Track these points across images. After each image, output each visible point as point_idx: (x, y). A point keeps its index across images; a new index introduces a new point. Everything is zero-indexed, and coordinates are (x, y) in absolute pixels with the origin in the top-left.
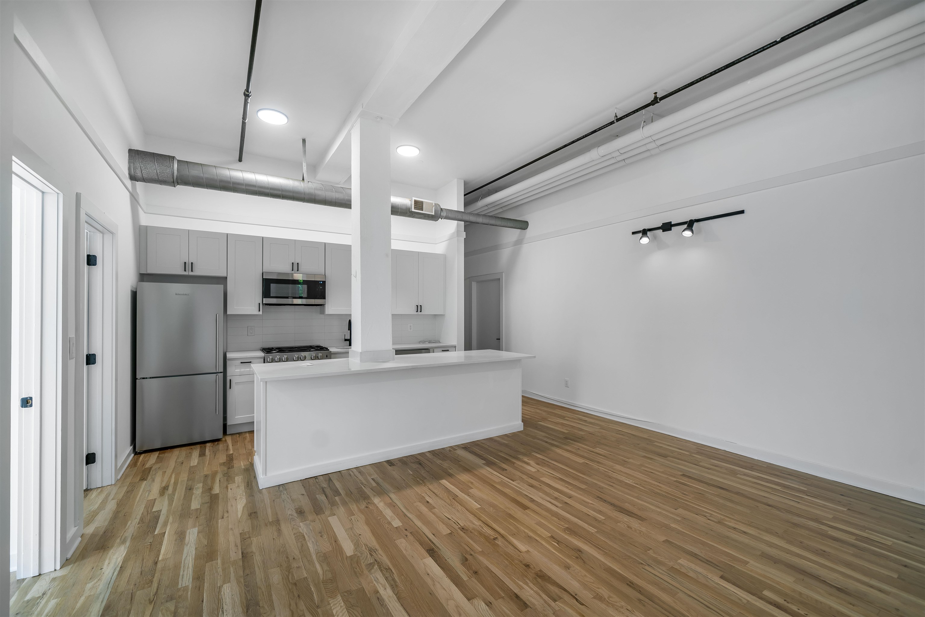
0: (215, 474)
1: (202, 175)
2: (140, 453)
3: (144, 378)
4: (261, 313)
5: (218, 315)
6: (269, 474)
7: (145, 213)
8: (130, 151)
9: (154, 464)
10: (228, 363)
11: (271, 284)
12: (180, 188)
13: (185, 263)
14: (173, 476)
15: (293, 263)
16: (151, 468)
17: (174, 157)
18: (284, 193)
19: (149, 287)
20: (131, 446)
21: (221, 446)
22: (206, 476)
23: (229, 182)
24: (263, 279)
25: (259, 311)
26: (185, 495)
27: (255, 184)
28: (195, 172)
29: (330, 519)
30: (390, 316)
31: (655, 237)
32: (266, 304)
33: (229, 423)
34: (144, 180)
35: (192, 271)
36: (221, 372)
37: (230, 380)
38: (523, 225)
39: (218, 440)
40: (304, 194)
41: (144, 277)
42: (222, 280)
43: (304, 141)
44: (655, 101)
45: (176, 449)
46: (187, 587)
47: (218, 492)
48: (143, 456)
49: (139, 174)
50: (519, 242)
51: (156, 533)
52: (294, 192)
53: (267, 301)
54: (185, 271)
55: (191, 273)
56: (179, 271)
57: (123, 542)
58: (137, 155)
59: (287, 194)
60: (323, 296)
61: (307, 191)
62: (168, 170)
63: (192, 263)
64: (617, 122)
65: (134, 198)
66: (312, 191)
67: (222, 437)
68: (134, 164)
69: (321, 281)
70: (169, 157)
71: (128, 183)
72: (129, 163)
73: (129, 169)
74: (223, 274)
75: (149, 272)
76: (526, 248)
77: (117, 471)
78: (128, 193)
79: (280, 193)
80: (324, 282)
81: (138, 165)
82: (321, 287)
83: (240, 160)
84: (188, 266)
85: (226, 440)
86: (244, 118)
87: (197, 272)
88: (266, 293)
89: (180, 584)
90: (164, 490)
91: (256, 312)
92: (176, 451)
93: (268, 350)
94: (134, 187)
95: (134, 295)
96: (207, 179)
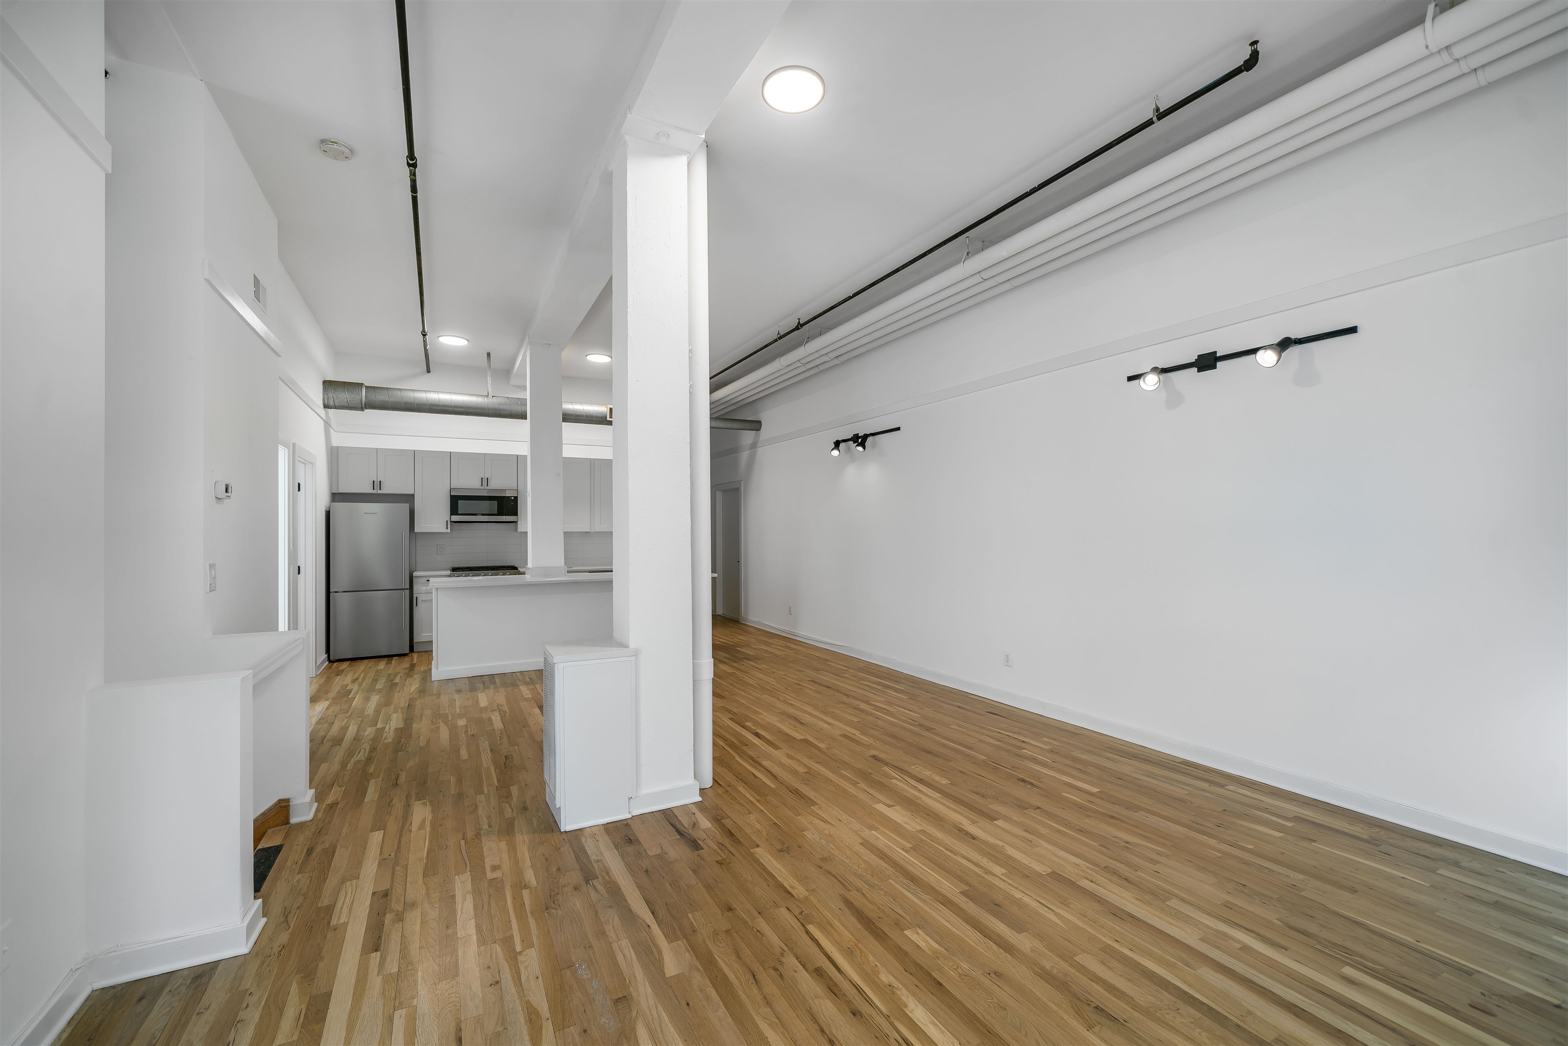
0: (398, 673)
1: (388, 399)
2: (334, 662)
3: (336, 592)
4: (449, 530)
5: (403, 533)
6: (440, 669)
7: (336, 432)
8: (325, 382)
9: (346, 668)
10: (414, 580)
11: (459, 501)
12: (368, 412)
13: (374, 481)
14: (363, 674)
15: (482, 478)
16: (344, 670)
17: (362, 384)
18: (468, 410)
19: (340, 509)
20: (326, 654)
21: (407, 659)
22: (390, 675)
23: (413, 404)
24: (451, 496)
25: (447, 529)
26: (371, 682)
27: (438, 403)
28: (381, 397)
29: (480, 695)
30: (562, 534)
31: (848, 449)
32: (455, 522)
33: (415, 640)
34: (336, 407)
35: (380, 489)
36: (407, 589)
37: (417, 597)
38: (756, 425)
39: (405, 655)
40: (488, 409)
41: (336, 497)
42: (409, 499)
43: (489, 354)
44: (799, 326)
45: (365, 660)
46: (370, 715)
47: (398, 682)
48: (336, 663)
49: (332, 403)
50: (754, 446)
51: (349, 697)
52: (477, 408)
53: (455, 518)
54: (374, 489)
55: (379, 492)
56: (369, 490)
57: (327, 700)
58: (330, 387)
59: (471, 410)
60: (515, 512)
61: (491, 406)
62: (358, 398)
63: (380, 481)
64: (780, 339)
65: (327, 424)
66: (497, 406)
67: (408, 652)
68: (327, 394)
69: (512, 497)
70: (358, 384)
71: (322, 411)
72: (323, 394)
73: (324, 400)
74: (409, 491)
75: (340, 491)
76: (760, 451)
77: (317, 668)
78: (323, 421)
79: (463, 410)
80: (516, 498)
81: (331, 395)
82: (512, 503)
83: (428, 371)
84: (379, 484)
85: (412, 656)
86: (425, 346)
87: (386, 490)
88: (454, 511)
89: (366, 712)
90: (354, 681)
91: (444, 530)
92: (366, 661)
93: (454, 570)
94: (327, 413)
95: (328, 514)
96: (393, 402)
